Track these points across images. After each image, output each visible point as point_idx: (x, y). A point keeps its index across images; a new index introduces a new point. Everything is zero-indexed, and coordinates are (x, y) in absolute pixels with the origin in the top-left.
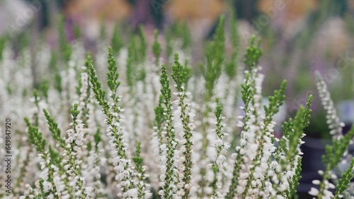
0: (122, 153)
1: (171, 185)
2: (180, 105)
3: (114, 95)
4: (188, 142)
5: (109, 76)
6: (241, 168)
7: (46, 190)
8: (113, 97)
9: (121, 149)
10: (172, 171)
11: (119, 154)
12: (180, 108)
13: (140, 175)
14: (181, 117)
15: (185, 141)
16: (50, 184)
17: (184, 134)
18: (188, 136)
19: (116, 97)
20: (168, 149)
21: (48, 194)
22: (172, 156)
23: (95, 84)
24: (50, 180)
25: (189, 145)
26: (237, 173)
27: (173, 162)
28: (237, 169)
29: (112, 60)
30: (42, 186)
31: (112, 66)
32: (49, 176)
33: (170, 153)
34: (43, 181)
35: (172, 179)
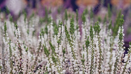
0: (75, 58)
1: (93, 70)
2: (98, 41)
3: (72, 36)
4: (101, 54)
5: (70, 29)
6: (117, 64)
7: (48, 71)
8: (72, 37)
9: (75, 56)
10: (93, 65)
11: (74, 58)
12: (98, 42)
13: (84, 66)
14: (98, 45)
15: (99, 54)
16: (50, 69)
17: (99, 51)
18: (101, 52)
19: (73, 37)
20: (92, 57)
21: (49, 72)
22: (93, 59)
23: (67, 32)
24: (50, 67)
25: (101, 55)
26: (116, 66)
27: (93, 61)
28: (116, 64)
29: (72, 23)
30: (47, 70)
31: (72, 26)
32: (50, 66)
33: (92, 58)
34: (47, 67)
35: (93, 68)
